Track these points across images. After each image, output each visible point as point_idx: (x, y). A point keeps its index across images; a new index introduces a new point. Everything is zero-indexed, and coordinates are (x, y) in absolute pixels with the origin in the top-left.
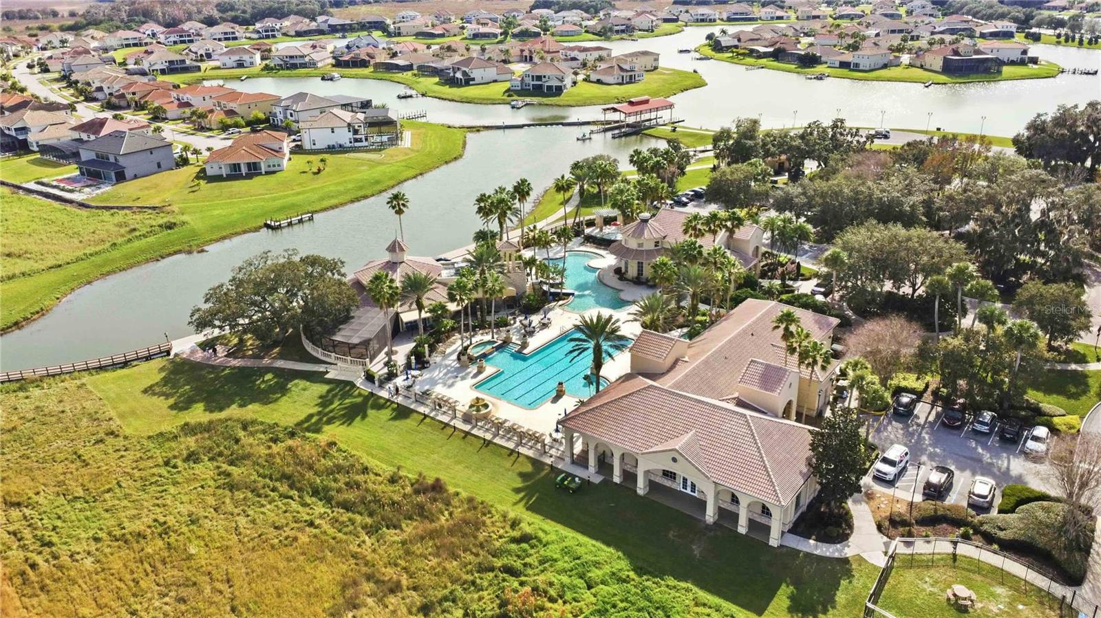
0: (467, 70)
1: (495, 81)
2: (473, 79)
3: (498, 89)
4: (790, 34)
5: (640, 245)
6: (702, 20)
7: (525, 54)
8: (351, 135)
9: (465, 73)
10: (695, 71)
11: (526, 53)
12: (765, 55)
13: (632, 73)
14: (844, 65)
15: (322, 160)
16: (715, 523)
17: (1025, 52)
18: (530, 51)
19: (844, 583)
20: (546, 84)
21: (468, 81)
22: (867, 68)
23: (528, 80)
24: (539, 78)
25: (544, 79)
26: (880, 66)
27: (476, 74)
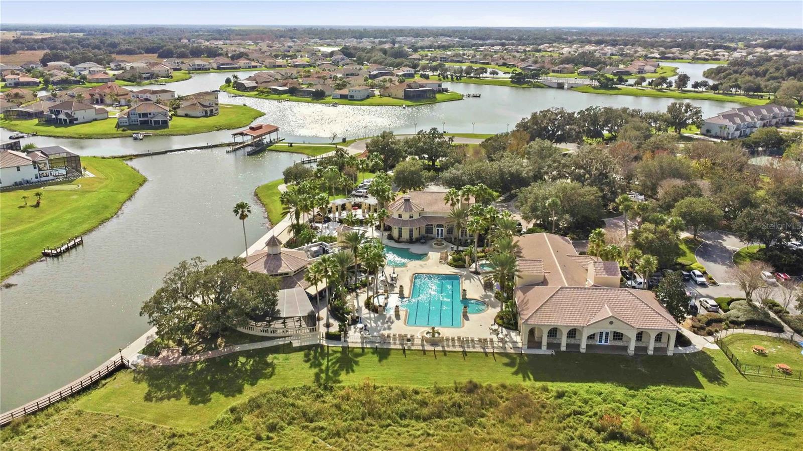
0: (69, 112)
1: (95, 120)
2: (77, 119)
3: (108, 126)
4: (279, 78)
5: (411, 217)
6: (199, 69)
7: (95, 97)
8: (36, 171)
9: (67, 114)
10: (244, 105)
11: (97, 96)
12: (284, 92)
13: (212, 108)
14: (343, 97)
15: (38, 194)
16: (635, 354)
17: (440, 85)
18: (100, 95)
19: (714, 362)
20: (153, 120)
21: (72, 121)
22: (359, 99)
23: (133, 118)
24: (145, 115)
25: (149, 116)
26: (365, 97)
27: (79, 115)
